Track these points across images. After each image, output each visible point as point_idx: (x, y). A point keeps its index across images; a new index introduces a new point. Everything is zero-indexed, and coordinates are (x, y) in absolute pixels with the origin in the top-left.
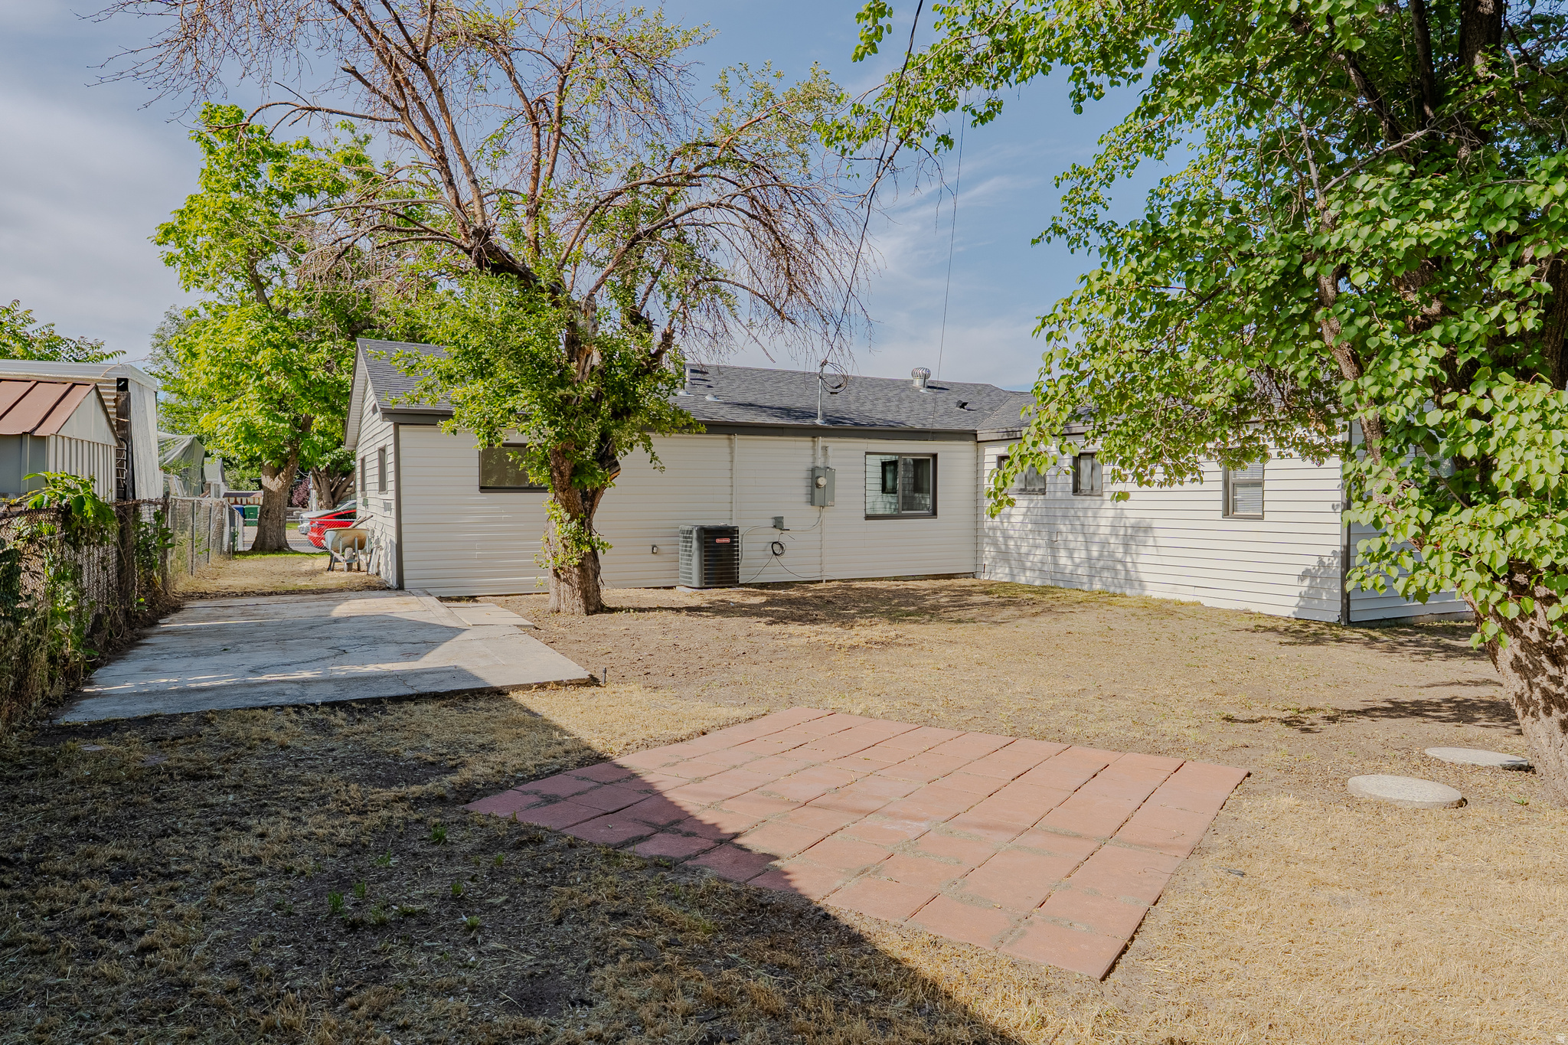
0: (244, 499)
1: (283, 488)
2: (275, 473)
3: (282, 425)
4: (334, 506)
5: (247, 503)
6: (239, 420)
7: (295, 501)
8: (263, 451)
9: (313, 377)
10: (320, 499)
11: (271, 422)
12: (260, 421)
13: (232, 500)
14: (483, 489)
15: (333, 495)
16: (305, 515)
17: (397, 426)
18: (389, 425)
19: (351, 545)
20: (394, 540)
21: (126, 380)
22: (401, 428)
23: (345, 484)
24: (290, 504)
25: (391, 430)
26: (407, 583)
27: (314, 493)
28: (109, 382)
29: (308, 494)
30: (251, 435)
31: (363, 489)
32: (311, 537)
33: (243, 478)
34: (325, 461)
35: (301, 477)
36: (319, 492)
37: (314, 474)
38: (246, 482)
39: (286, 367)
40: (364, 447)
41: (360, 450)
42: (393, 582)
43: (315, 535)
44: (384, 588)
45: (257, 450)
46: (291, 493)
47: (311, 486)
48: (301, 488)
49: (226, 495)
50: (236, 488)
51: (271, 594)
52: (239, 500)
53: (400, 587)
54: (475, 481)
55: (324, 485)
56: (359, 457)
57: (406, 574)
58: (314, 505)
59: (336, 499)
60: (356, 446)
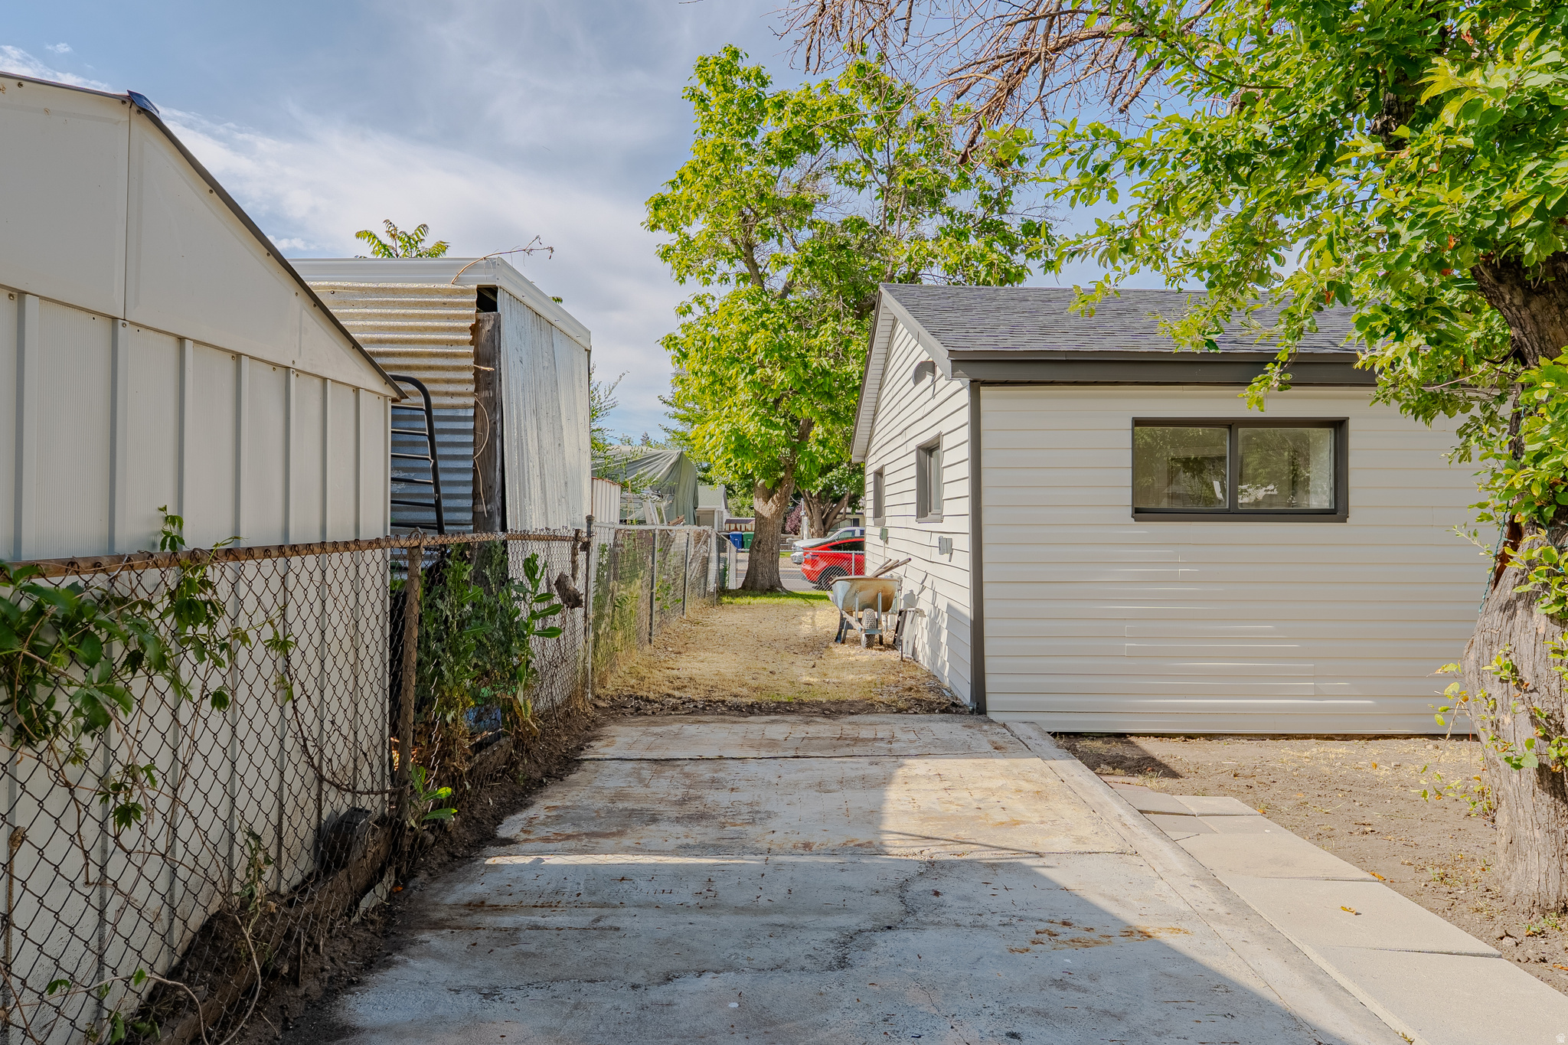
0: (743, 526)
1: (777, 514)
2: (768, 495)
3: (776, 432)
4: (825, 535)
5: (746, 530)
6: (727, 427)
7: (788, 529)
8: (756, 468)
9: (815, 365)
10: (812, 526)
11: (763, 428)
12: (752, 428)
13: (733, 526)
14: (1140, 513)
15: (824, 522)
16: (799, 544)
17: (976, 385)
18: (955, 392)
19: (871, 605)
20: (966, 609)
21: (493, 290)
22: (984, 391)
23: (836, 511)
24: (784, 531)
25: (965, 397)
26: (992, 701)
27: (805, 520)
28: (464, 293)
29: (800, 521)
30: (741, 446)
31: (878, 512)
32: (804, 570)
33: (743, 505)
34: (817, 486)
35: (795, 504)
36: (811, 518)
37: (806, 501)
38: (746, 509)
39: (781, 354)
40: (880, 454)
41: (870, 460)
42: (965, 695)
43: (808, 567)
44: (952, 708)
45: (749, 467)
46: (785, 519)
47: (802, 513)
48: (793, 516)
49: (729, 522)
50: (738, 515)
51: (753, 709)
52: (738, 526)
53: (980, 708)
54: (1125, 497)
55: (815, 511)
56: (870, 471)
57: (990, 682)
58: (805, 532)
59: (827, 526)
60: (865, 456)
